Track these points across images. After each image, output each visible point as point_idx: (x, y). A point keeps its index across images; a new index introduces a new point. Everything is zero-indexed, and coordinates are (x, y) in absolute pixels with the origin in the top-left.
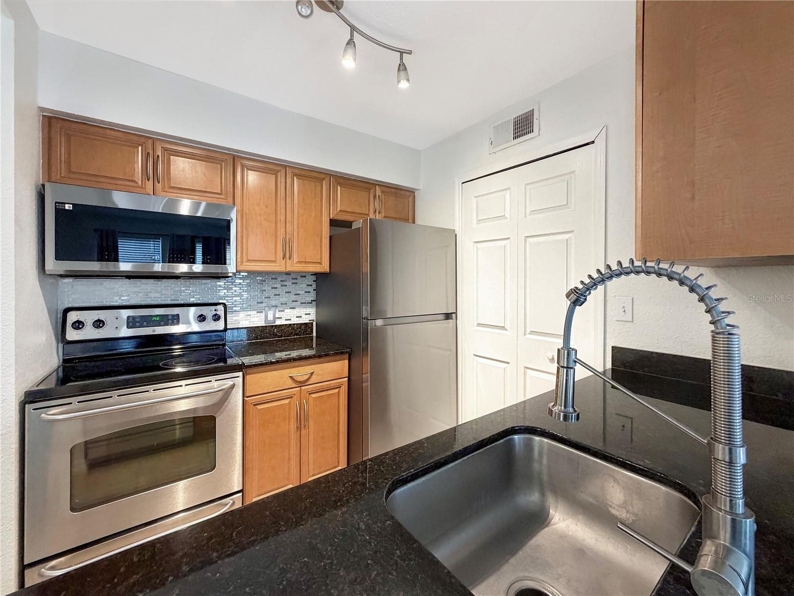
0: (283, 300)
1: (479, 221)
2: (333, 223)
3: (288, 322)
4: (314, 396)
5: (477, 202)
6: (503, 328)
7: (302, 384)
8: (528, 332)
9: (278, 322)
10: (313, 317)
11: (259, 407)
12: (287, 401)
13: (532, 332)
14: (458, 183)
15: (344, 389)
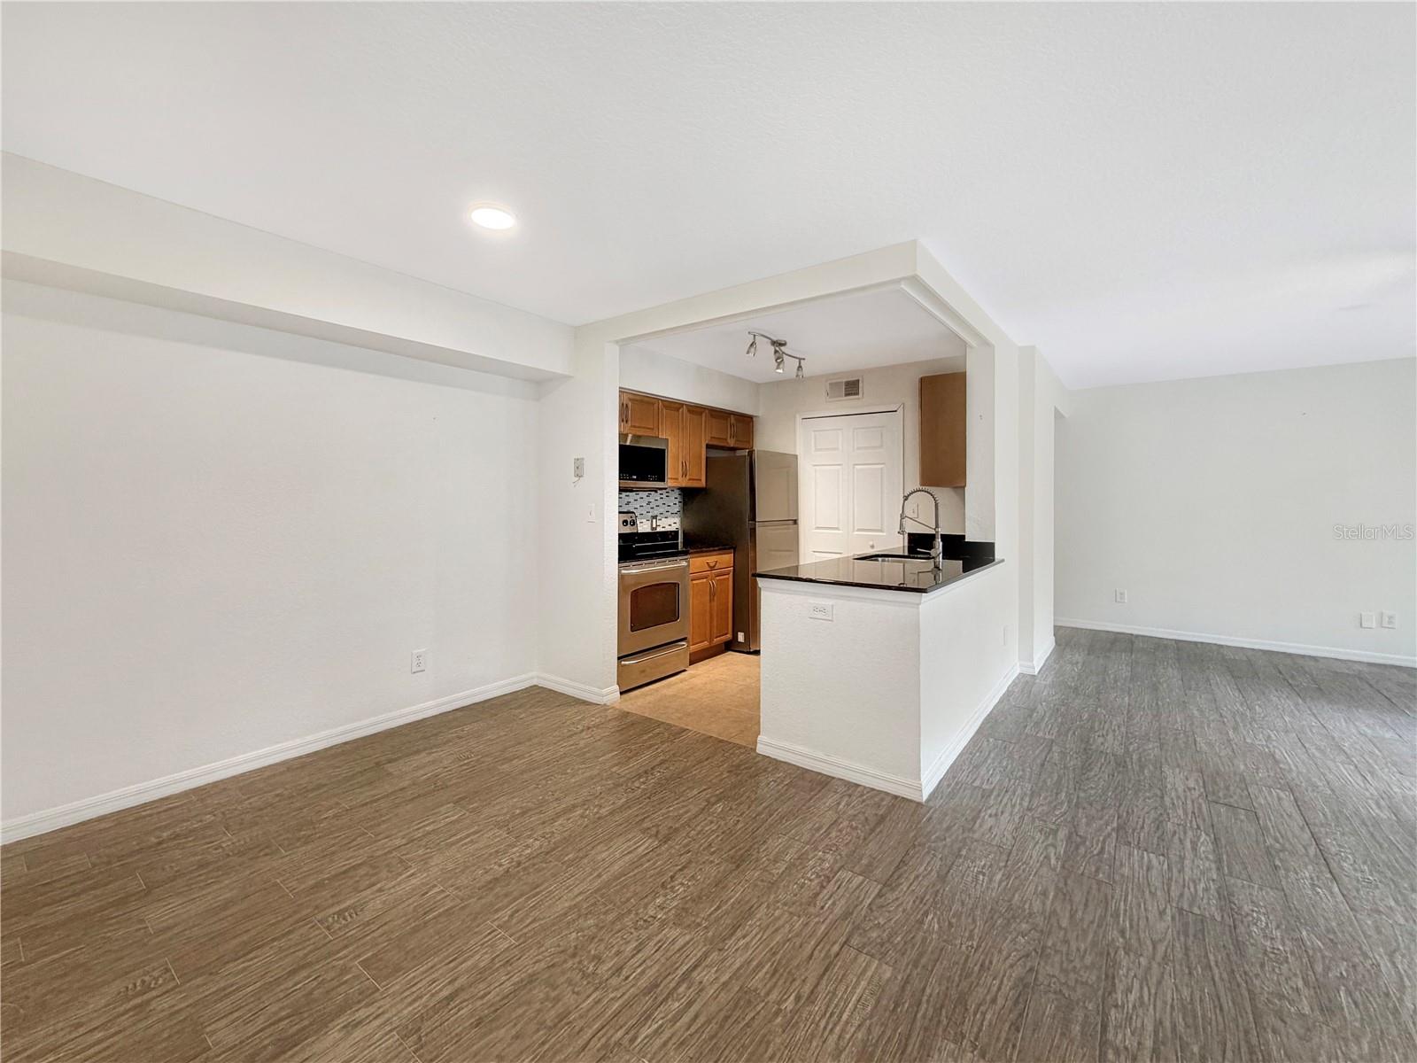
0: (661, 510)
1: (817, 450)
2: (708, 446)
3: (663, 530)
4: (718, 578)
5: (815, 436)
6: (837, 529)
7: (712, 568)
8: (856, 529)
9: (659, 529)
10: (678, 526)
11: (694, 582)
12: (705, 580)
13: (859, 530)
14: (798, 419)
15: (731, 574)
